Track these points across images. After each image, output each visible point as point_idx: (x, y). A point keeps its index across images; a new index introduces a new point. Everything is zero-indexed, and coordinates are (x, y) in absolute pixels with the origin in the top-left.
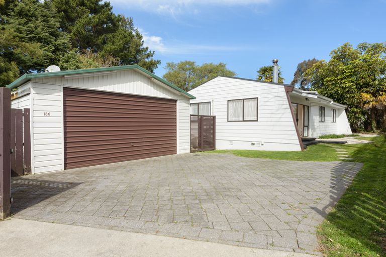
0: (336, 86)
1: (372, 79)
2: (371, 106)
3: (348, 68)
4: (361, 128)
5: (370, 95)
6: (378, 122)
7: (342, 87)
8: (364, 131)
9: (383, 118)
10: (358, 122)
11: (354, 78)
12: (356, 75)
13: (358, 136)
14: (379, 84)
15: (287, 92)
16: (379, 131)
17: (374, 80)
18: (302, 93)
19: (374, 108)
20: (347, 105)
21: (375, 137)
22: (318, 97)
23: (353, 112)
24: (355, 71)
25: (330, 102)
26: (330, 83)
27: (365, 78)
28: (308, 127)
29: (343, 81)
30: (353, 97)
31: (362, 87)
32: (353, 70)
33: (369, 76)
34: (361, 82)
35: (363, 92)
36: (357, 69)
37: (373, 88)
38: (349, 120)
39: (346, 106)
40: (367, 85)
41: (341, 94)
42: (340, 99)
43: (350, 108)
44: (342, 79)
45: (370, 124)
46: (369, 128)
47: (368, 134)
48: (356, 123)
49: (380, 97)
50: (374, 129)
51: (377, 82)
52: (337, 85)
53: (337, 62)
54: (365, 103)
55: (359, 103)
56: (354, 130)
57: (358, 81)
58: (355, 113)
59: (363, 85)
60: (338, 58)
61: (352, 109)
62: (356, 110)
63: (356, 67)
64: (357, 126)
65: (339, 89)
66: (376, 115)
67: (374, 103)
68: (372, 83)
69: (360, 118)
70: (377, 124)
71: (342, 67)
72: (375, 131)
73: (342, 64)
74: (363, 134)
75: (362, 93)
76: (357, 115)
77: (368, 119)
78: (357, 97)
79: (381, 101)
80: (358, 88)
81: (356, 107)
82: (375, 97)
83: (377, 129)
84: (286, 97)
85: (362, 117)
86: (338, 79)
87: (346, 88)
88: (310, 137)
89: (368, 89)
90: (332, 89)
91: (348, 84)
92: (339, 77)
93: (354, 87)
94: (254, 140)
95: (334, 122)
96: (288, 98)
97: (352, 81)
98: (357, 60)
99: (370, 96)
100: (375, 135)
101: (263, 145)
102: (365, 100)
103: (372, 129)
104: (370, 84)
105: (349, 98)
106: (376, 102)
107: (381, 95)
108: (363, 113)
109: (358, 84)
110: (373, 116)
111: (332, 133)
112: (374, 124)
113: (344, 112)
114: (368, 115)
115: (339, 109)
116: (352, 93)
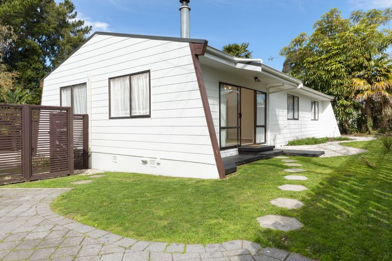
0: (319, 70)
1: (366, 59)
2: (365, 96)
3: (335, 44)
4: (352, 128)
5: (364, 81)
6: (375, 120)
7: (328, 71)
8: (357, 132)
9: (381, 114)
10: (349, 119)
11: (342, 58)
12: (345, 53)
13: (348, 139)
14: (375, 66)
15: (196, 56)
16: (376, 132)
17: (369, 60)
18: (236, 63)
19: (369, 100)
20: (333, 95)
21: (370, 142)
22: (262, 70)
23: (342, 105)
24: (344, 48)
25: (298, 84)
26: (312, 66)
27: (357, 58)
28: (265, 127)
29: (329, 61)
30: (342, 84)
31: (353, 70)
32: (341, 46)
33: (363, 55)
34: (352, 63)
35: (354, 77)
36: (347, 44)
37: (368, 71)
38: (336, 117)
39: (332, 98)
40: (361, 67)
41: (325, 80)
42: (324, 88)
43: (339, 99)
44: (327, 59)
45: (365, 122)
46: (363, 128)
47: (362, 136)
48: (346, 121)
49: (377, 84)
50: (370, 129)
51: (372, 63)
52: (321, 68)
53: (321, 36)
54: (358, 92)
55: (350, 93)
56: (343, 130)
57: (348, 61)
58: (345, 107)
59: (354, 67)
60: (323, 31)
61: (341, 102)
62: (345, 102)
63: (346, 42)
64: (348, 125)
65: (322, 73)
66: (372, 109)
67: (369, 92)
68: (366, 63)
69: (351, 113)
70: (374, 122)
71: (327, 42)
72: (372, 131)
73: (328, 39)
74: (355, 136)
75: (353, 79)
76: (347, 110)
77: (363, 115)
78: (347, 85)
79: (379, 90)
80: (349, 72)
81: (347, 98)
82: (371, 84)
83: (373, 129)
84: (192, 67)
85: (355, 113)
86: (322, 60)
87: (332, 70)
88: (269, 143)
89: (361, 73)
90: (314, 74)
91: (334, 66)
92: (323, 56)
93: (343, 70)
94: (146, 155)
95: (315, 120)
96: (196, 68)
97: (340, 62)
98: (348, 32)
99: (364, 83)
100: (370, 138)
101: (159, 164)
102: (357, 88)
103: (367, 130)
104: (364, 65)
105: (337, 87)
106: (373, 90)
107: (378, 81)
108: (356, 107)
109: (348, 66)
110: (369, 111)
111: (310, 136)
112: (370, 122)
113: (330, 105)
114: (362, 110)
115: (323, 102)
116: (340, 78)
